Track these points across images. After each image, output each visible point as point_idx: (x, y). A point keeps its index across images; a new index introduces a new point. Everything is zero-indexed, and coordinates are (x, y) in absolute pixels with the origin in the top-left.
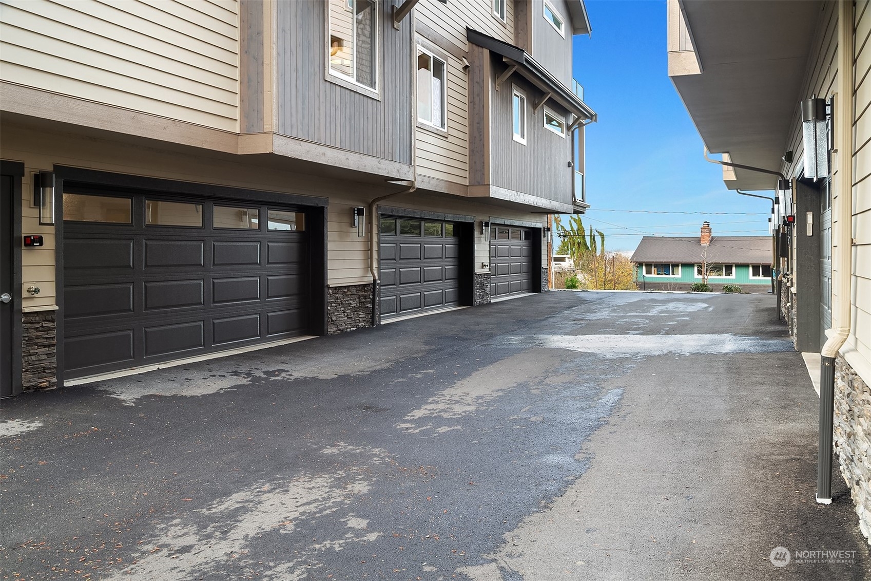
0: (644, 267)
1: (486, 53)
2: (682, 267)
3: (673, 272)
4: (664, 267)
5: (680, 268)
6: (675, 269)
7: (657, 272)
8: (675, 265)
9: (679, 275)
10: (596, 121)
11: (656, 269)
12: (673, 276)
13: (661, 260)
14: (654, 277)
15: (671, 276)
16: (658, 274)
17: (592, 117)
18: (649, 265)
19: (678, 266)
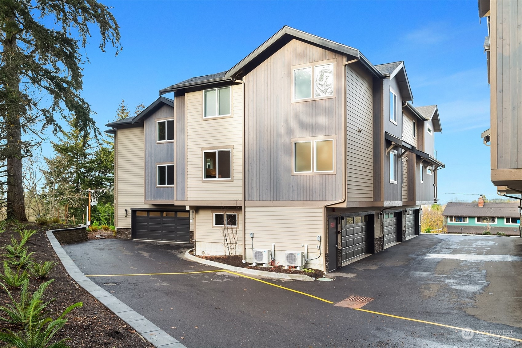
0: (449, 218)
1: (415, 155)
2: (469, 218)
3: (464, 220)
4: (459, 218)
5: (468, 218)
6: (465, 219)
7: (456, 220)
8: (465, 217)
9: (467, 222)
10: (444, 167)
11: (455, 219)
12: (464, 222)
13: (458, 215)
14: (454, 223)
15: (463, 222)
16: (456, 221)
17: (443, 166)
18: (451, 217)
19: (466, 217)
